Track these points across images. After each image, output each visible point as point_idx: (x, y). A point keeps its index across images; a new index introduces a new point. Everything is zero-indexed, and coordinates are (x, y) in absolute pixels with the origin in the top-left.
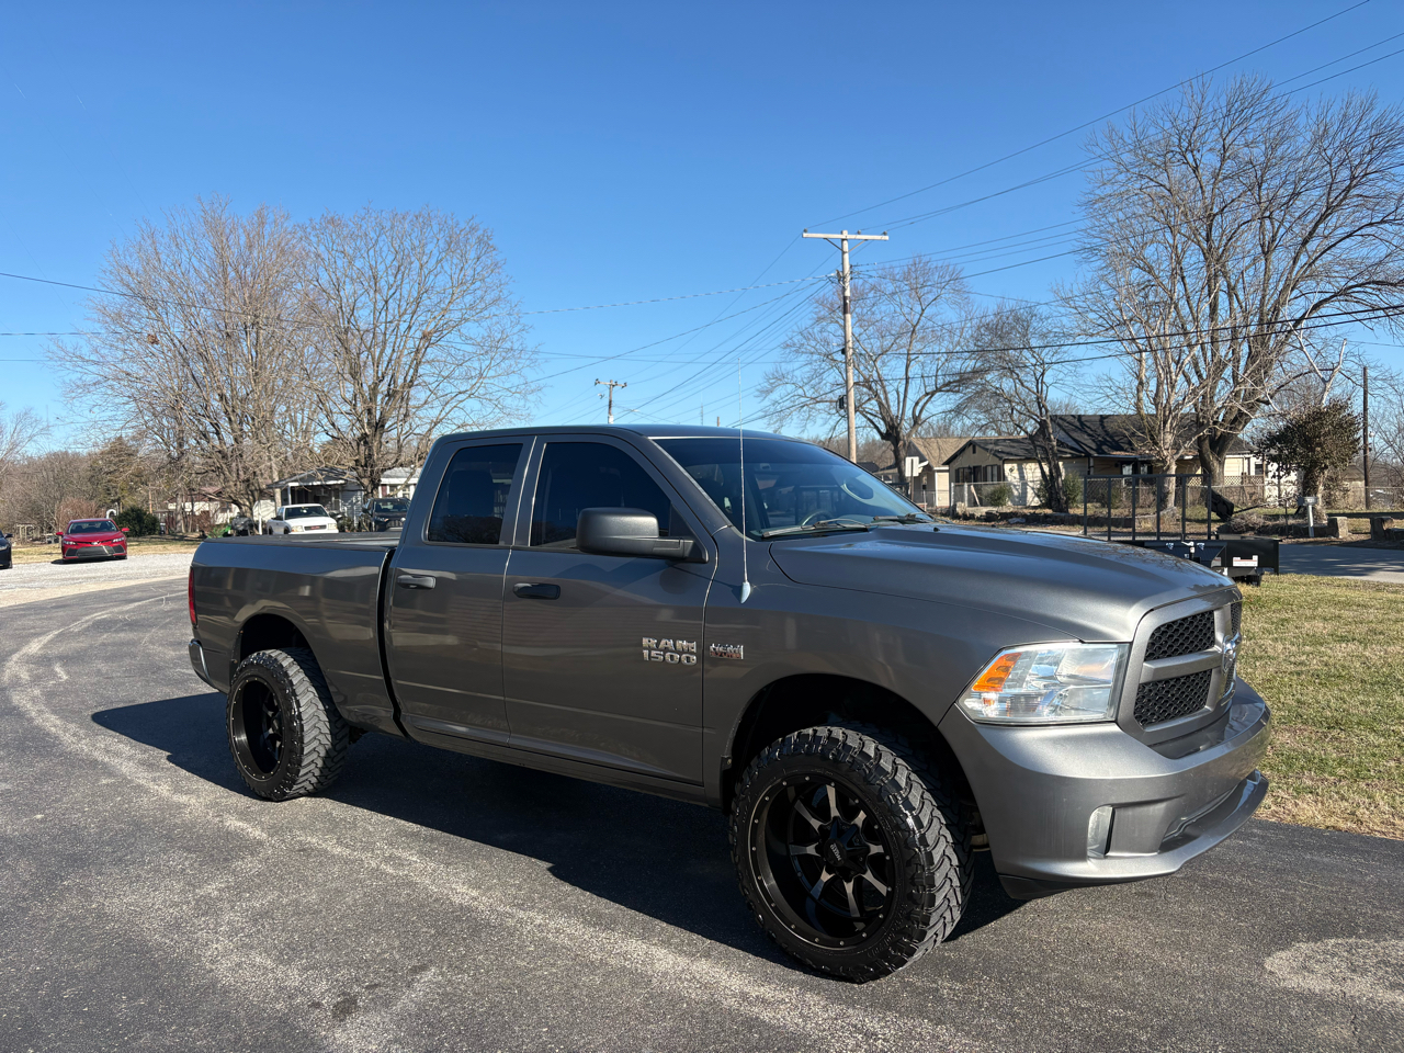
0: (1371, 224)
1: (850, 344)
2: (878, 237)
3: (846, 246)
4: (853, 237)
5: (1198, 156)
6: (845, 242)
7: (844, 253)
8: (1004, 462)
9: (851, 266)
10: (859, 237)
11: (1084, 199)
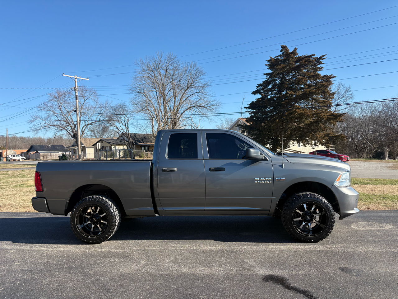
0: (197, 92)
1: (78, 109)
2: (86, 79)
3: (76, 80)
4: (79, 78)
5: (160, 71)
6: (76, 79)
7: (75, 82)
8: (112, 145)
9: (78, 86)
10: (80, 78)
11: (134, 77)
